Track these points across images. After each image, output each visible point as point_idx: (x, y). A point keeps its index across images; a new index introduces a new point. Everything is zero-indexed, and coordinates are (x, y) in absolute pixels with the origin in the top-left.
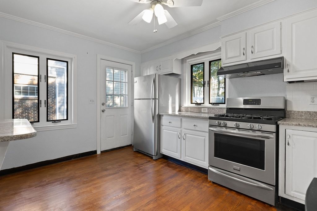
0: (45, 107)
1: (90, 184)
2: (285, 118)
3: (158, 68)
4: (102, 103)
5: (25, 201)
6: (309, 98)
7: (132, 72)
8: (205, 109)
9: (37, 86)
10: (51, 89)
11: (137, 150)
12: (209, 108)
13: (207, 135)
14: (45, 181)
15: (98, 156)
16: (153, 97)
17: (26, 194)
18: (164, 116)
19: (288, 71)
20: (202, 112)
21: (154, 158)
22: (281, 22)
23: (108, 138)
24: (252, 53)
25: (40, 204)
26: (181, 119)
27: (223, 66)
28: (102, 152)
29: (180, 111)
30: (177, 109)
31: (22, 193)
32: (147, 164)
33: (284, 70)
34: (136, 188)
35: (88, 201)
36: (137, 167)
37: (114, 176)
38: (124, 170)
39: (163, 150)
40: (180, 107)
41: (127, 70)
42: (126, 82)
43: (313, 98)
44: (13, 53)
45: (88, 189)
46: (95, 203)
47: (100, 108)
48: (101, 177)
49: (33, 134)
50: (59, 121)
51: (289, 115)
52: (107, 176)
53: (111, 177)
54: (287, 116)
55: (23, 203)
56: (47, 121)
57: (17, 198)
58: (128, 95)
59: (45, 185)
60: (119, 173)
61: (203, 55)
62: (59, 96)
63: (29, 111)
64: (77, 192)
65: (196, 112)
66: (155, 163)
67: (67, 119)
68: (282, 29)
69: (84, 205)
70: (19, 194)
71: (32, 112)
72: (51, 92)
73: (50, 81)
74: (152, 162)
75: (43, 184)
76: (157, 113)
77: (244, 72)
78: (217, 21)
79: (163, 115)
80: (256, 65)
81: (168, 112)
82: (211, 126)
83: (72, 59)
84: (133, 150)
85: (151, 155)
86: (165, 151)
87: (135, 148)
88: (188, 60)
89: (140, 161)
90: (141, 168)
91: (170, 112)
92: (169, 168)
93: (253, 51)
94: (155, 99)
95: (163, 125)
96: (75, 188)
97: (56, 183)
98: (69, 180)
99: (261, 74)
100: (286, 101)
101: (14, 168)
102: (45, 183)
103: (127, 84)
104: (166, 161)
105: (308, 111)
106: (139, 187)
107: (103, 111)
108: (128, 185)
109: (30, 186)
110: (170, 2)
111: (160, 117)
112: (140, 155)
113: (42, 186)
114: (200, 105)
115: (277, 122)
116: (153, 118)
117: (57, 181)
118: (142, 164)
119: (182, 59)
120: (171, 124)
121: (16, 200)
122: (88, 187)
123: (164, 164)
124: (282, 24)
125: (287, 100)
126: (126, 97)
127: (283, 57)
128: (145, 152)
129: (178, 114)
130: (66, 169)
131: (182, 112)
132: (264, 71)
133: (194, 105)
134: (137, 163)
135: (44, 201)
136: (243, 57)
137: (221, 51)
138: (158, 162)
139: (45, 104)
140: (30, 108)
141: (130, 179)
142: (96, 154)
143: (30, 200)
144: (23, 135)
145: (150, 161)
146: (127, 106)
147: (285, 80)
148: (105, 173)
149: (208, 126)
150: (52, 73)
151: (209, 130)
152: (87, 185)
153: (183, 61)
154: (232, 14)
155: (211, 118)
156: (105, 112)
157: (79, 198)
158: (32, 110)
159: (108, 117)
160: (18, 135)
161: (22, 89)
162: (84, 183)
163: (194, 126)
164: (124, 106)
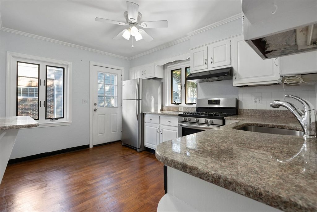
0: (44, 107)
1: (82, 170)
2: (238, 114)
3: (144, 73)
4: (94, 103)
5: (27, 182)
6: (253, 99)
7: (121, 75)
8: (181, 108)
9: (37, 88)
10: (50, 90)
11: (125, 145)
12: (184, 107)
13: (177, 129)
14: (44, 168)
15: (90, 150)
16: (138, 98)
17: (28, 178)
18: (147, 114)
19: (235, 78)
20: (179, 111)
21: (138, 150)
22: (230, 40)
23: (99, 134)
24: (212, 63)
25: (40, 183)
26: (159, 116)
27: (191, 73)
28: (94, 146)
29: (162, 110)
30: (159, 108)
31: (25, 177)
32: (131, 155)
33: (233, 77)
34: (119, 172)
35: (79, 182)
36: (122, 158)
37: (102, 164)
38: (111, 160)
39: (146, 143)
40: (162, 106)
41: (117, 74)
42: (116, 85)
43: (256, 99)
44: (18, 62)
45: (79, 173)
46: (84, 183)
47: (92, 107)
48: (91, 165)
49: (37, 124)
50: (57, 119)
51: (240, 112)
52: (96, 164)
53: (100, 165)
54: (239, 113)
55: (27, 183)
56: (46, 119)
57: (21, 180)
58: (118, 96)
59: (44, 171)
60: (106, 162)
61: (178, 63)
62: (57, 97)
63: (28, 111)
64: (70, 176)
65: (175, 111)
66: (138, 154)
67: (63, 117)
68: (231, 46)
69: (75, 184)
70: (22, 177)
71: (31, 112)
72: (49, 93)
73: (49, 83)
74: (137, 154)
75: (42, 170)
76: (141, 112)
77: (208, 78)
78: (187, 36)
79: (145, 114)
80: (216, 73)
81: (151, 111)
82: (180, 122)
83: (67, 66)
84: (121, 144)
85: (135, 147)
86: (147, 144)
87: (124, 143)
88: (168, 67)
89: (126, 153)
90: (126, 158)
91: (153, 111)
92: (150, 158)
93: (212, 62)
94: (139, 100)
95: (146, 121)
96: (69, 173)
97: (53, 170)
98: (63, 168)
99: (219, 79)
100: (237, 102)
101: (17, 158)
102: (44, 170)
103: (117, 86)
104: (148, 152)
105: (253, 109)
106: (121, 172)
107: (95, 110)
108: (112, 170)
109: (31, 172)
110: (144, 25)
111: (143, 115)
112: (127, 148)
113: (41, 172)
114: (178, 105)
115: (223, 118)
116: (137, 116)
117: (54, 168)
118: (127, 155)
119: (164, 65)
120: (152, 121)
121: (20, 182)
122: (79, 172)
123: (146, 155)
124: (231, 42)
125: (239, 101)
126: (116, 98)
127: (232, 67)
128: (131, 146)
129: (160, 112)
130: (62, 160)
131: (164, 111)
132: (220, 78)
133: (173, 105)
134: (123, 155)
135: (43, 182)
136: (206, 66)
137: (190, 60)
138: (141, 153)
139: (44, 104)
140: (29, 108)
141: (115, 166)
142: (89, 148)
143: (32, 181)
144: (30, 125)
145: (134, 153)
146: (117, 106)
147: (234, 85)
148: (95, 162)
149: (178, 122)
150: (51, 75)
151: (179, 125)
152: (79, 171)
153: (164, 67)
154: (197, 31)
155: (180, 115)
156: (97, 111)
157: (71, 180)
158: (31, 110)
159: (99, 116)
160: (27, 125)
161: (22, 91)
162: (76, 169)
163: (169, 122)
164: (115, 106)
